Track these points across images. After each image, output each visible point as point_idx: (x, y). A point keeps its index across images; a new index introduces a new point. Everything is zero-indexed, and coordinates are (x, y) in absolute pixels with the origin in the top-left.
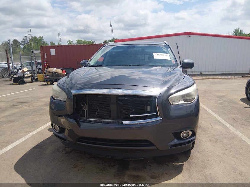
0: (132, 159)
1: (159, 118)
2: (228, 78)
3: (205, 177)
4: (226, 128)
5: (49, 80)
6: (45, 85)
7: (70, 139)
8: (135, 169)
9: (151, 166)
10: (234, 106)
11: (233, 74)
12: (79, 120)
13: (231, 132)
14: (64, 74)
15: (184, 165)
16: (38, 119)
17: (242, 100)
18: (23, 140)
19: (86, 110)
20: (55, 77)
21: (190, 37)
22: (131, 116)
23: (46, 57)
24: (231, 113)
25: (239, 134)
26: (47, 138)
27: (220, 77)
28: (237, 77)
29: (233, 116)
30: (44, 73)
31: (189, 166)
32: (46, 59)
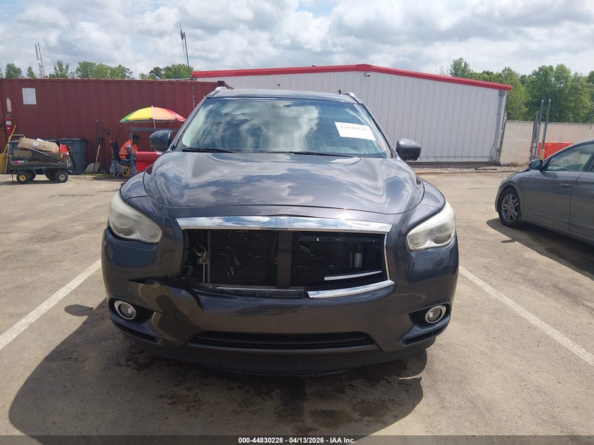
0: (316, 374)
1: (389, 282)
2: (449, 173)
3: (472, 402)
4: (480, 289)
5: (23, 170)
6: (13, 183)
7: (168, 337)
8: (320, 396)
9: (352, 386)
10: (478, 238)
11: (458, 163)
12: (195, 290)
13: (492, 297)
14: (65, 155)
15: (421, 378)
16: (27, 280)
17: (491, 223)
18: (10, 340)
19: (206, 265)
20: (41, 163)
21: (369, 76)
22: (326, 279)
23: (9, 109)
24: (477, 255)
25: (508, 301)
26: (76, 332)
27: (430, 170)
28: (467, 170)
29: (483, 260)
30: (6, 152)
31: (433, 380)
32: (10, 113)
